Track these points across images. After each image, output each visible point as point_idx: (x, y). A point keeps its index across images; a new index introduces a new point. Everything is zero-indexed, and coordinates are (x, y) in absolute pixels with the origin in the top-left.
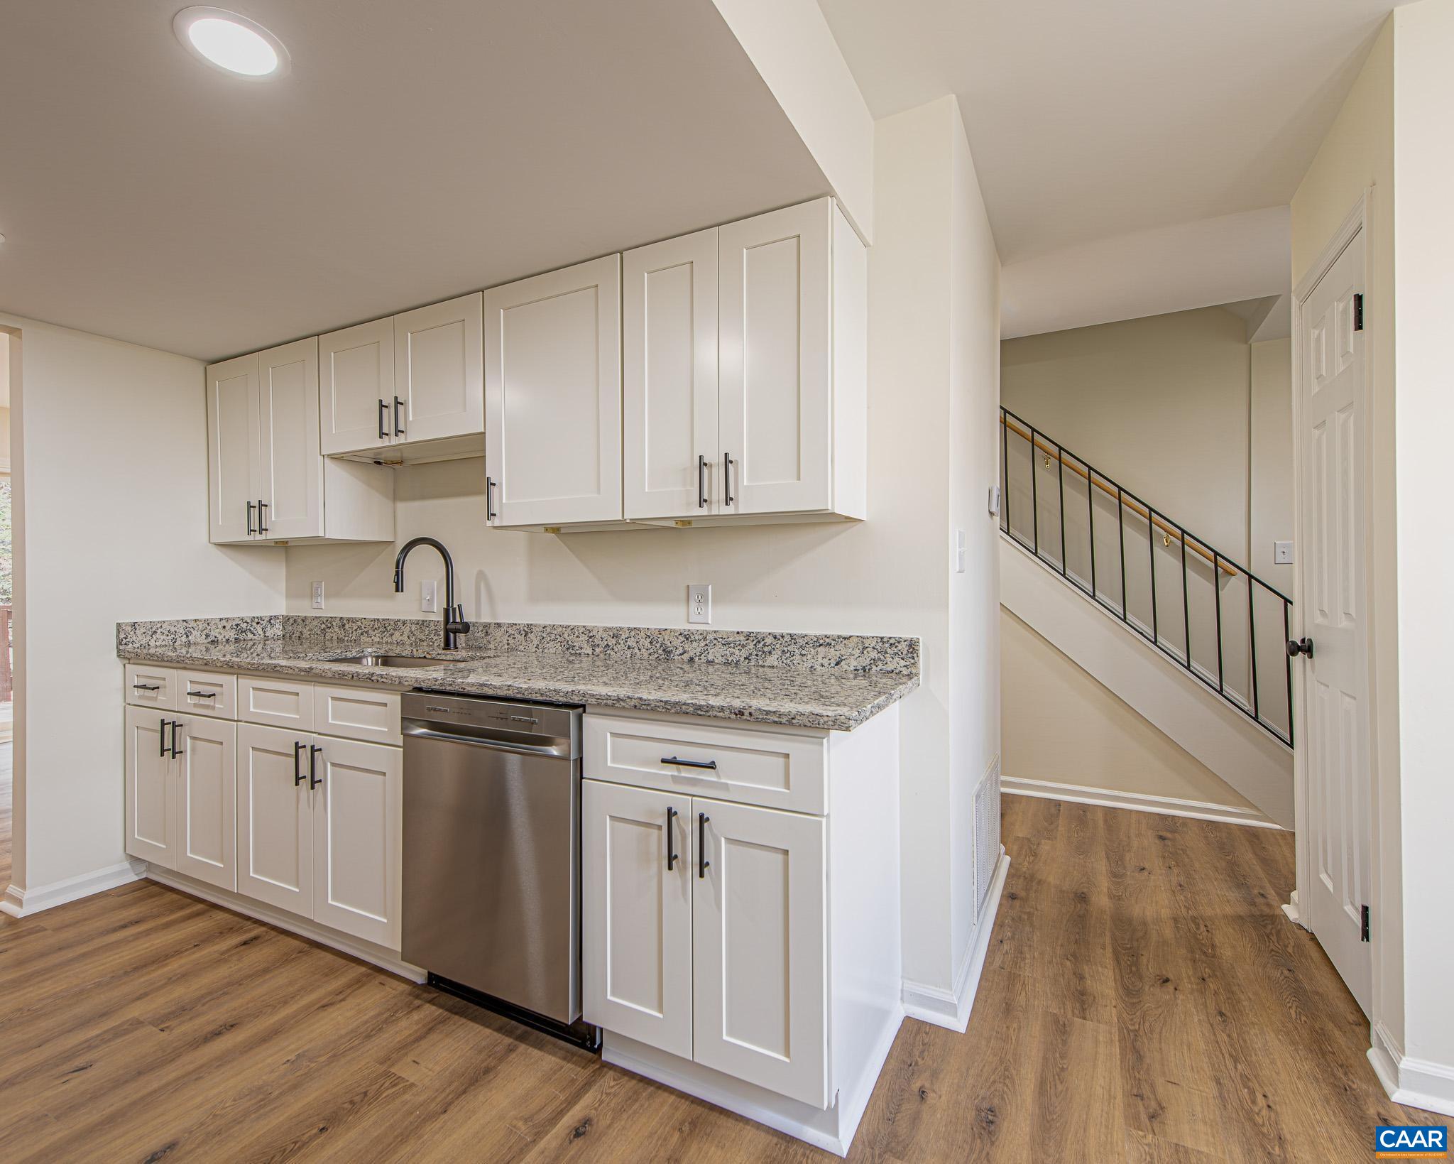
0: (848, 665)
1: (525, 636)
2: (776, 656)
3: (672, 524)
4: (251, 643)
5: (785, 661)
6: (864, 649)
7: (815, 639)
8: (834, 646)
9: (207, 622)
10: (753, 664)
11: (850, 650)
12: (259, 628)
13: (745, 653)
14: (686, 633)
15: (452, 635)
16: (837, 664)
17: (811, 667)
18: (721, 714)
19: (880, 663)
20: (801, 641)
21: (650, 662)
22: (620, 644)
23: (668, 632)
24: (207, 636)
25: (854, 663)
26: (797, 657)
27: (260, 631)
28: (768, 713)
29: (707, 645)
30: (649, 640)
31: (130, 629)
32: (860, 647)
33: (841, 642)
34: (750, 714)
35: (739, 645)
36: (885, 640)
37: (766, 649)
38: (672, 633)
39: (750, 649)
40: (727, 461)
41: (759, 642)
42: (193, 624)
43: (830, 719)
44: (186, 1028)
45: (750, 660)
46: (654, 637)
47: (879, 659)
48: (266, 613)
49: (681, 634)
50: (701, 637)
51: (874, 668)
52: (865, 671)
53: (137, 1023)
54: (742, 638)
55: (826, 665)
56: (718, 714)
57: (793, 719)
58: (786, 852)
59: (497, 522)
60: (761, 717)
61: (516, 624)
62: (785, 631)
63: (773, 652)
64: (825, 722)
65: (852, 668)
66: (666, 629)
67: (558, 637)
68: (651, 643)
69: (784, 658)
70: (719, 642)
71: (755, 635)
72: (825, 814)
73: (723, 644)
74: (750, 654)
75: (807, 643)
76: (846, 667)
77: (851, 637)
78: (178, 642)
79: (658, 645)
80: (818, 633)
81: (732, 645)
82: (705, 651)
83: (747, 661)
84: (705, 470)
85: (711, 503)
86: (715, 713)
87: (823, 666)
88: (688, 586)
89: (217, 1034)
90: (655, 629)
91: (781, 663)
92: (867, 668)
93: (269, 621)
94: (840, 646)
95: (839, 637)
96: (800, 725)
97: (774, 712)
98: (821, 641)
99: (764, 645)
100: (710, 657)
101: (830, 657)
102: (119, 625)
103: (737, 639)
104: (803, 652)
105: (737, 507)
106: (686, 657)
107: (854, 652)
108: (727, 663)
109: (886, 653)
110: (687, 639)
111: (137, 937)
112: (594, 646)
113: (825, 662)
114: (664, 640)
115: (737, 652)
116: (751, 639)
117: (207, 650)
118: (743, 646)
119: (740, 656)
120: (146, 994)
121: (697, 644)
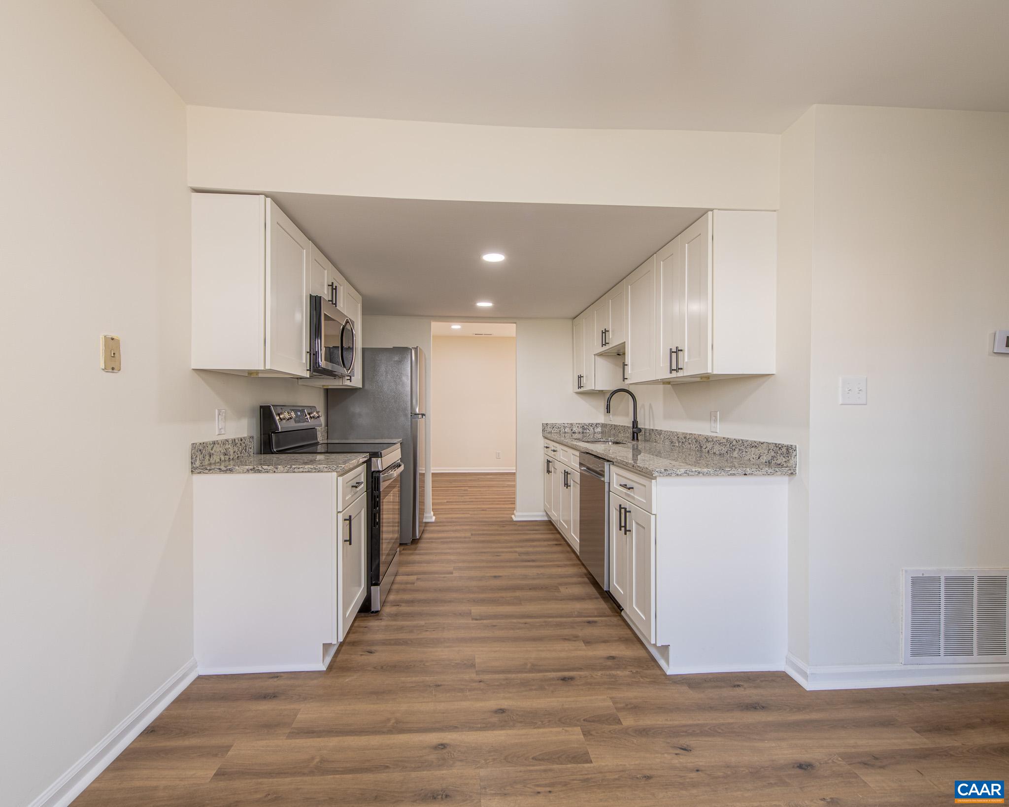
0: (763, 459)
1: (660, 436)
2: (737, 452)
3: (699, 379)
4: (588, 434)
5: (740, 455)
7: (752, 443)
8: (758, 448)
9: (572, 424)
11: (764, 450)
12: (592, 428)
13: (726, 449)
14: (707, 437)
15: (635, 434)
16: (759, 458)
19: (775, 459)
20: (746, 444)
22: (686, 441)
24: (572, 430)
25: (765, 458)
26: (744, 453)
27: (592, 430)
29: (714, 444)
31: (545, 425)
32: (768, 449)
33: (760, 445)
35: (724, 444)
36: (777, 445)
37: (733, 447)
38: (702, 437)
39: (728, 447)
41: (731, 443)
42: (566, 425)
46: (696, 439)
47: (775, 456)
48: (595, 422)
49: (705, 437)
50: (712, 440)
52: (769, 463)
54: (725, 441)
58: (644, 527)
59: (627, 382)
61: (657, 430)
62: (740, 438)
63: (736, 449)
65: (764, 461)
66: (701, 435)
67: (669, 437)
68: (696, 441)
69: (739, 453)
70: (717, 443)
71: (729, 439)
73: (719, 444)
74: (728, 450)
75: (748, 445)
77: (764, 443)
78: (561, 432)
79: (697, 443)
80: (752, 440)
81: (722, 444)
82: (713, 447)
83: (727, 453)
86: (630, 466)
88: (711, 412)
90: (695, 434)
92: (770, 461)
93: (596, 425)
94: (760, 448)
95: (759, 442)
96: (647, 475)
98: (754, 445)
99: (733, 445)
100: (715, 450)
101: (756, 453)
102: (543, 424)
104: (747, 450)
106: (707, 449)
107: (765, 452)
109: (778, 453)
110: (707, 440)
114: (699, 440)
115: (723, 448)
116: (728, 442)
117: (572, 436)
119: (724, 450)
120: (523, 547)
121: (711, 443)
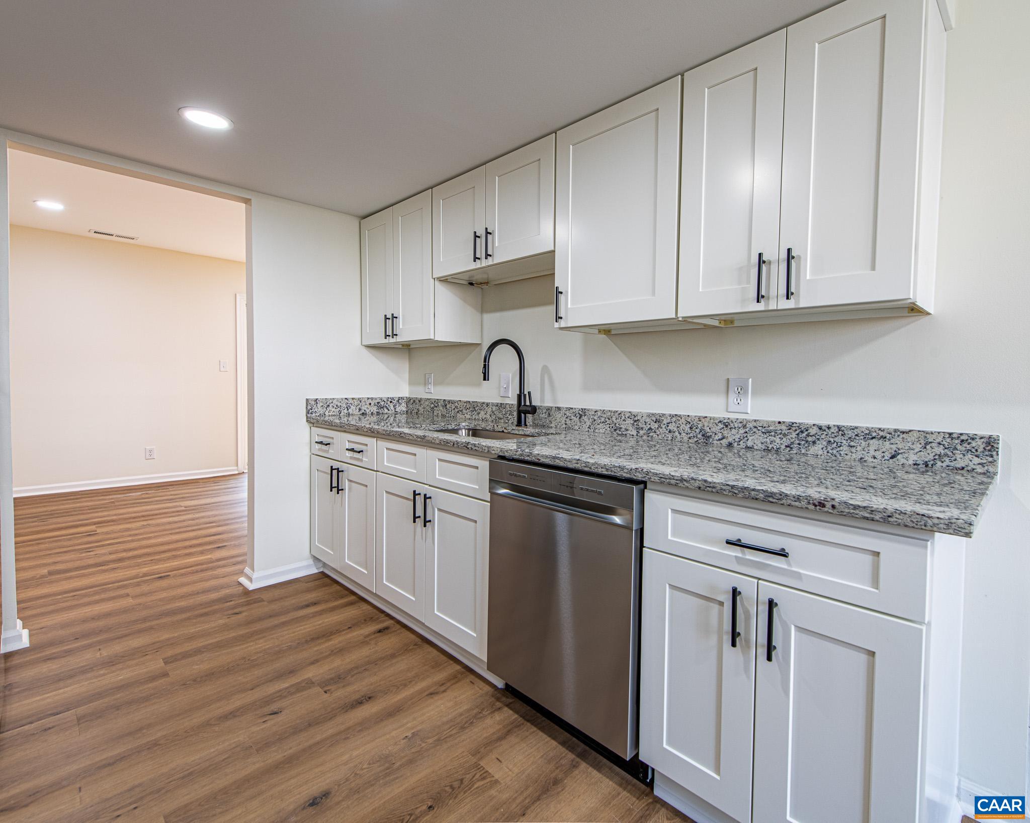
0: (907, 459)
1: (580, 418)
2: (821, 446)
4: (386, 416)
5: (831, 451)
6: (926, 444)
7: (867, 432)
8: (889, 440)
9: (360, 400)
10: (795, 452)
11: (909, 444)
12: (392, 405)
13: (786, 441)
14: (725, 421)
15: (523, 415)
16: (893, 457)
17: (861, 459)
18: (797, 504)
19: (947, 459)
20: (850, 432)
21: (690, 445)
22: (662, 428)
23: (708, 419)
24: (360, 410)
25: (913, 458)
26: (845, 449)
27: (392, 408)
28: (856, 507)
29: (746, 432)
30: (689, 426)
31: (313, 403)
32: (923, 442)
33: (898, 436)
34: (833, 507)
35: (781, 434)
36: (955, 436)
37: (810, 439)
38: (712, 421)
39: (792, 438)
40: (790, 256)
41: (802, 432)
42: (351, 401)
43: (942, 521)
44: (341, 693)
45: (791, 448)
46: (692, 424)
47: (946, 455)
48: (397, 395)
49: (720, 422)
50: (740, 425)
51: (939, 464)
52: (927, 466)
53: (310, 683)
54: (784, 427)
55: (879, 457)
56: (793, 503)
57: (889, 516)
58: (872, 654)
59: (563, 324)
60: (847, 510)
61: (572, 409)
62: (831, 423)
63: (818, 442)
64: (934, 524)
65: (911, 462)
66: (706, 417)
67: (607, 420)
68: (691, 428)
69: (829, 448)
70: (759, 430)
71: (798, 425)
72: (926, 622)
73: (763, 433)
74: (792, 443)
75: (857, 435)
76: (903, 461)
77: (910, 431)
78: (342, 414)
79: (698, 431)
80: (870, 425)
81: (773, 433)
82: (745, 437)
83: (789, 449)
84: (764, 267)
85: (768, 298)
86: (789, 502)
87: (875, 458)
88: (728, 379)
89: (359, 703)
90: (695, 416)
91: (825, 453)
92: (930, 464)
93: (398, 401)
94: (897, 440)
95: (896, 431)
96: (899, 525)
97: (864, 507)
98: (874, 434)
99: (808, 435)
100: (750, 444)
101: (884, 450)
102: (307, 400)
103: (779, 428)
104: (852, 444)
105: (797, 302)
106: (724, 442)
107: (914, 447)
108: (767, 450)
109: (956, 449)
110: (727, 426)
111: (315, 615)
112: (638, 429)
113: (878, 455)
114: (704, 426)
115: (778, 440)
116: (794, 429)
117: (360, 419)
118: (785, 435)
119: (781, 444)
120: (316, 661)
121: (736, 431)
